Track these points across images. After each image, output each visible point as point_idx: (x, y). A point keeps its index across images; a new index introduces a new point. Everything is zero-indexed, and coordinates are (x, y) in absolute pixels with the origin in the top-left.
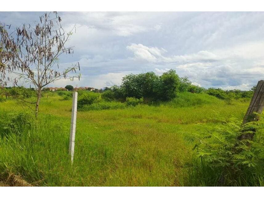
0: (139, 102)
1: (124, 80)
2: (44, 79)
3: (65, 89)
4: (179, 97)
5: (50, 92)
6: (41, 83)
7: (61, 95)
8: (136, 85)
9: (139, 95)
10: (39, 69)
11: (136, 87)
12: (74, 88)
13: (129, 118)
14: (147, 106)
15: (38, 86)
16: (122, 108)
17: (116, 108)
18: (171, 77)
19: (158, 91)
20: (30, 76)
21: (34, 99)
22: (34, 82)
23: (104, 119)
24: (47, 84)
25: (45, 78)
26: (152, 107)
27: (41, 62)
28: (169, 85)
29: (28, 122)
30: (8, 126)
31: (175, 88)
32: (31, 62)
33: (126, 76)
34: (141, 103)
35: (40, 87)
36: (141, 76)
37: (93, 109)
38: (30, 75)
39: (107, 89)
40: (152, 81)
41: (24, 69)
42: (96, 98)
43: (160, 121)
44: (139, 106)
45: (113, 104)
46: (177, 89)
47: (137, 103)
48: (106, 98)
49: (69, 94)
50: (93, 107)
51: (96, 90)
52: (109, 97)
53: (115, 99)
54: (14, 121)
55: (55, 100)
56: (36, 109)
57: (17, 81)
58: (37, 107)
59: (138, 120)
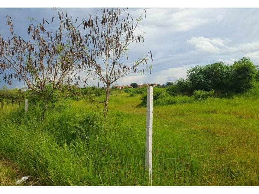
0: (208, 95)
1: (189, 72)
2: (113, 75)
3: (130, 86)
4: (255, 87)
5: (117, 90)
6: (109, 79)
7: (127, 92)
8: (203, 77)
9: (207, 88)
10: (107, 64)
11: (204, 79)
12: (138, 85)
13: (200, 113)
14: (218, 99)
15: (106, 83)
16: (189, 102)
17: (183, 102)
18: (245, 65)
19: (230, 82)
20: (97, 72)
21: (103, 96)
22: (102, 79)
23: (173, 115)
24: (116, 80)
25: (113, 73)
26: (225, 100)
27: (108, 55)
28: (243, 75)
29: (97, 124)
30: (75, 129)
31: (251, 77)
32: (98, 55)
33: (192, 68)
34: (211, 96)
35: (109, 84)
36: (207, 67)
37: (159, 105)
38: (98, 70)
39: (169, 84)
40: (222, 72)
41: (91, 65)
42: (161, 93)
43: (241, 117)
44: (209, 99)
45: (179, 98)
46: (253, 79)
47: (206, 97)
48: (170, 92)
49: (135, 91)
50: (159, 102)
51: (158, 85)
52: (174, 91)
53: (180, 93)
54: (81, 123)
55: (122, 97)
56: (105, 108)
57: (86, 80)
58: (106, 106)
59: (212, 115)
